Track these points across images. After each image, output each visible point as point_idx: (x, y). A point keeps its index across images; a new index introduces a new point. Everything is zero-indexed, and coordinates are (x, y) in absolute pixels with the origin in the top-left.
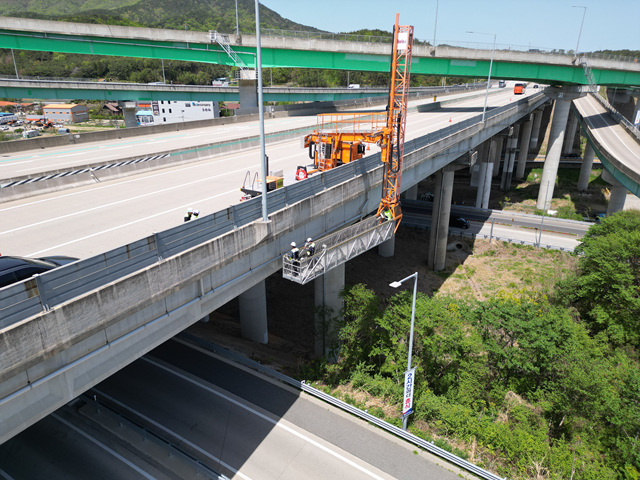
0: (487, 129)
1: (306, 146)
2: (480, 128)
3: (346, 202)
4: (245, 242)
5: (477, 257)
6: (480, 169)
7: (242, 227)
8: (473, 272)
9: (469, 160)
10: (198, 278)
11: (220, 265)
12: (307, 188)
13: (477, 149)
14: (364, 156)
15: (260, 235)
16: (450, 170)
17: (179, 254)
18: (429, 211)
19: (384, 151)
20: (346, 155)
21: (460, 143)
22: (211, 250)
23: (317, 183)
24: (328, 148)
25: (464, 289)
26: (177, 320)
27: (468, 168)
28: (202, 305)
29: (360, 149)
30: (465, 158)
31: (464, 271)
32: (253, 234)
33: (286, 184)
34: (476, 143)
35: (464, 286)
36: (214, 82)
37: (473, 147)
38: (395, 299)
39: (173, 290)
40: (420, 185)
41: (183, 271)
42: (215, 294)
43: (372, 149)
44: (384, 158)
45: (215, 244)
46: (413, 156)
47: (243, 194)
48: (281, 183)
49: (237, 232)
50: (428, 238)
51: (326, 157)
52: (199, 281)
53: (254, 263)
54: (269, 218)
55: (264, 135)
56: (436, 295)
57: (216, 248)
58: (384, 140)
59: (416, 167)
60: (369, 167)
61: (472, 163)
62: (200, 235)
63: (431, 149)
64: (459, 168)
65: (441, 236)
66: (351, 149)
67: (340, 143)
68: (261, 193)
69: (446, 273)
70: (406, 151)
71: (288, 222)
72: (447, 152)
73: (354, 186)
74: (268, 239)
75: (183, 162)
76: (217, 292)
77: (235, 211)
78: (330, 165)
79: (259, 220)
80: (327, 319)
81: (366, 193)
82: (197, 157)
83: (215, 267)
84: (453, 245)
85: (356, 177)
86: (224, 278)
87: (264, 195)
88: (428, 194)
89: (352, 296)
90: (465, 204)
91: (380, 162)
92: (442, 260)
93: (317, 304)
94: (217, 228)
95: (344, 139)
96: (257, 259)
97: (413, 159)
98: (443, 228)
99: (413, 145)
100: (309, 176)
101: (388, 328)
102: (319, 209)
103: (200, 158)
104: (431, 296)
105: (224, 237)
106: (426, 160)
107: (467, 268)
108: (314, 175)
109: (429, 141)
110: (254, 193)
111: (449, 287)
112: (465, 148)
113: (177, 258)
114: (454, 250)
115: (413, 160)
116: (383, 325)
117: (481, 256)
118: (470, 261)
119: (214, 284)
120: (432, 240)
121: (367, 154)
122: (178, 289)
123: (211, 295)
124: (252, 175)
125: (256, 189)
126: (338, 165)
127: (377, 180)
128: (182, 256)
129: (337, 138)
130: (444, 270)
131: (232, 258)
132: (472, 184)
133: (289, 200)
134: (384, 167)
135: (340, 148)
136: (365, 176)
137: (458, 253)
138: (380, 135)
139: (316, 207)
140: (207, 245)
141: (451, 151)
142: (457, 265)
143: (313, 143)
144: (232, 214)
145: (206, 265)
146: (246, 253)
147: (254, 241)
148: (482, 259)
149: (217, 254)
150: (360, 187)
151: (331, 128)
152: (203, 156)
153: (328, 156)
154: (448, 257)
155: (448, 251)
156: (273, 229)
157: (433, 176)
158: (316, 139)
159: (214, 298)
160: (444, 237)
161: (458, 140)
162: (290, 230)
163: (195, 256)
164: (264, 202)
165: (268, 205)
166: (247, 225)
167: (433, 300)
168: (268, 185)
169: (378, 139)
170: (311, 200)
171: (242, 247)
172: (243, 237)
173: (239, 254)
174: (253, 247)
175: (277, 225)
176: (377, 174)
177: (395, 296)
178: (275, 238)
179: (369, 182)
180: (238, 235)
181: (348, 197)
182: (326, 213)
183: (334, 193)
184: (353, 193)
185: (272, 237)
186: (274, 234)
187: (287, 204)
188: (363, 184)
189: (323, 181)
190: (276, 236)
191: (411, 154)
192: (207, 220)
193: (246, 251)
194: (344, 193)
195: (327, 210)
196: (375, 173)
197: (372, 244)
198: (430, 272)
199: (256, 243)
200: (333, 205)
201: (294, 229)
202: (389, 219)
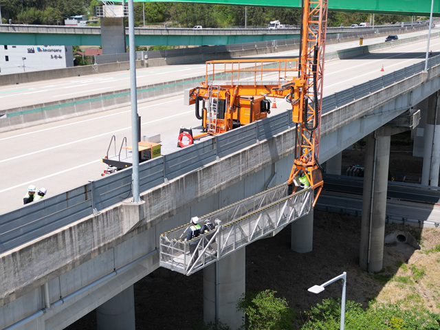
0: (432, 80)
1: (191, 103)
2: (423, 79)
3: (246, 176)
4: (108, 231)
5: (427, 253)
6: (425, 133)
7: (103, 211)
8: (422, 274)
9: (409, 120)
10: (42, 282)
11: (73, 264)
12: (193, 157)
13: (419, 106)
14: (269, 116)
15: (129, 221)
16: (385, 135)
17: (17, 249)
18: (359, 190)
19: (296, 108)
20: (245, 114)
21: (396, 98)
22: (61, 243)
23: (207, 150)
24: (221, 105)
25: (411, 297)
27: (408, 132)
28: (47, 322)
29: (264, 106)
30: (404, 119)
31: (409, 273)
32: (119, 220)
33: (164, 152)
34: (417, 98)
35: (411, 293)
36: (67, 21)
37: (414, 103)
38: (317, 311)
39: (7, 299)
40: (346, 155)
41: (21, 273)
42: (66, 305)
43: (280, 106)
44: (295, 118)
45: (67, 235)
46: (335, 115)
47: (106, 167)
48: (158, 151)
49: (97, 218)
50: (359, 227)
51: (218, 117)
52: (43, 287)
53: (120, 261)
54: (142, 198)
55: (136, 88)
56: (373, 306)
57: (68, 240)
58: (296, 94)
59: (340, 129)
60: (277, 130)
61: (414, 124)
62: (46, 221)
63: (359, 106)
64: (397, 131)
65: (377, 224)
66: (252, 107)
67: (237, 98)
68: (131, 165)
69: (385, 276)
70: (325, 110)
71: (166, 204)
72: (380, 111)
73: (256, 154)
74: (139, 228)
75: (24, 125)
76: (68, 302)
77: (95, 189)
78: (223, 127)
79: (128, 201)
81: (273, 165)
82: (43, 118)
83: (65, 267)
84: (393, 237)
85: (258, 142)
86: (78, 283)
87: (135, 168)
88: (356, 167)
89: (256, 307)
90: (407, 181)
91: (291, 123)
92: (379, 258)
93: (206, 321)
94: (69, 212)
95: (242, 93)
96: (124, 256)
97: (335, 119)
98: (378, 213)
99: (334, 101)
100: (196, 142)
102: (208, 186)
103: (47, 120)
104: (365, 308)
105: (79, 225)
106: (352, 121)
107: (413, 269)
108: (202, 140)
109: (356, 96)
110: (120, 165)
111: (390, 295)
112: (403, 105)
113: (14, 254)
114: (394, 244)
115: (334, 121)
117: (432, 251)
118: (416, 258)
119: (64, 291)
120: (364, 229)
121: (273, 112)
122: (13, 297)
123: (59, 307)
124: (119, 141)
125: (123, 160)
126: (234, 127)
127: (288, 147)
128: (21, 251)
129: (232, 92)
130: (382, 271)
131: (90, 254)
132: (415, 153)
133: (168, 174)
134: (297, 128)
135: (237, 106)
136: (271, 142)
137: (401, 247)
138: (290, 87)
139: (205, 183)
140: (56, 236)
141: (385, 109)
142: (399, 264)
143: (200, 98)
144: (91, 193)
145: (53, 265)
146: (109, 246)
147: (121, 230)
148: (434, 256)
149: (68, 248)
150: (264, 157)
151: (224, 79)
152: (51, 116)
153: (221, 115)
154: (387, 253)
155: (386, 245)
156: (146, 213)
157: (361, 143)
158: (204, 93)
159: (66, 310)
160: (380, 225)
161: (394, 94)
162: (170, 214)
163: (39, 252)
164: (135, 176)
165: (140, 181)
166: (111, 207)
167: (369, 314)
168: (140, 153)
169: (288, 93)
170: (199, 173)
171: (104, 239)
172: (105, 224)
173: (99, 248)
174: (119, 239)
175: (153, 208)
176: (287, 139)
177: (317, 307)
178: (149, 226)
179: (276, 149)
180: (99, 222)
181: (249, 170)
182: (218, 190)
183: (230, 163)
184: (255, 164)
185: (146, 225)
186: (148, 221)
187: (166, 179)
188: (269, 152)
189: (215, 148)
190: (151, 222)
191: (332, 113)
192: (57, 200)
193: (109, 243)
194: (243, 165)
195: (220, 187)
196: (285, 138)
197: (283, 221)
198: (364, 275)
199: (122, 232)
200: (228, 180)
201: (175, 214)
202: (306, 187)
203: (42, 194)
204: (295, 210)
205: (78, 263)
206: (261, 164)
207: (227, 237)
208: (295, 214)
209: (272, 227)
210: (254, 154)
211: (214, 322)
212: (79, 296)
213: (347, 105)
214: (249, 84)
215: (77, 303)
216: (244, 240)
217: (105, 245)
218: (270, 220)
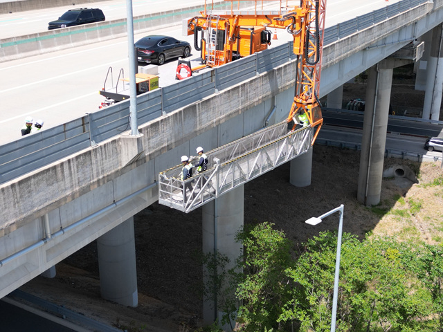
0: (438, 11)
1: (189, 33)
2: (428, 9)
3: (245, 110)
4: (107, 164)
5: (425, 186)
6: (428, 65)
7: (102, 144)
8: (420, 207)
9: (413, 53)
10: (42, 213)
11: (73, 196)
12: (192, 89)
13: (424, 38)
14: (269, 47)
15: (128, 154)
16: (387, 68)
17: (16, 181)
18: (359, 125)
19: (298, 39)
20: (245, 45)
21: (400, 30)
22: (60, 175)
23: (206, 83)
24: (221, 36)
25: (407, 230)
26: (14, 271)
27: (411, 65)
28: (48, 251)
29: (265, 38)
30: (407, 51)
31: (406, 206)
32: (117, 152)
33: (162, 84)
34: (422, 30)
35: (407, 226)
37: (418, 35)
38: (314, 243)
39: (8, 230)
40: (347, 88)
41: (21, 204)
42: (66, 236)
43: (281, 37)
44: (297, 49)
45: (66, 166)
46: (337, 47)
47: (103, 99)
48: (156, 84)
49: (95, 150)
50: (358, 161)
51: (218, 48)
52: (43, 218)
53: (120, 193)
54: (140, 131)
55: (133, 18)
56: (370, 238)
57: (66, 172)
58: (297, 25)
59: (341, 62)
60: (277, 62)
61: (418, 57)
62: (44, 153)
63: (362, 38)
64: (400, 64)
65: (375, 158)
66: (252, 38)
67: (237, 28)
68: (128, 97)
69: (382, 209)
70: (327, 41)
71: (165, 136)
72: (383, 42)
73: (257, 87)
74: (138, 160)
75: (19, 55)
76: (69, 232)
77: (93, 121)
78: (222, 59)
79: (126, 134)
80: (219, 271)
81: (273, 98)
82: (38, 48)
83: (65, 198)
84: (392, 171)
85: (258, 75)
86: (78, 215)
87: (132, 100)
88: (357, 101)
89: (254, 239)
90: (407, 115)
91: (291, 55)
92: (377, 191)
93: (205, 252)
94: (67, 144)
95: (242, 23)
96: (123, 188)
97: (337, 50)
98: (378, 147)
99: (336, 32)
100: (195, 74)
101: (304, 282)
102: (208, 119)
103: (42, 51)
104: (362, 239)
105: (77, 157)
106: (354, 53)
107: (411, 202)
108: (201, 72)
109: (359, 27)
110: (117, 98)
111: (386, 228)
112: (407, 37)
113: (13, 186)
114: (393, 178)
115: (336, 53)
116: (297, 279)
117: (430, 185)
118: (414, 192)
119: (64, 222)
120: (363, 163)
121: (274, 44)
122: (14, 228)
123: (60, 237)
124: (116, 73)
125: (120, 92)
126: (234, 59)
127: (288, 80)
128: (20, 183)
129: (232, 22)
130: (380, 204)
131: (89, 186)
132: (418, 87)
133: (167, 107)
134: (297, 62)
135: (236, 36)
136: (271, 74)
137: (399, 181)
138: (292, 17)
139: (203, 116)
140: (55, 167)
141: (388, 41)
142: (397, 198)
143: (199, 28)
144: (89, 125)
145: (53, 196)
146: (108, 179)
147: (119, 162)
148: (432, 190)
149: (67, 180)
150: (264, 89)
151: (224, 8)
152: (46, 47)
153: (220, 46)
154: (385, 186)
155: (384, 178)
156: (145, 146)
157: (363, 76)
158: (203, 24)
159: (66, 240)
160: (379, 159)
161: (398, 25)
162: (169, 148)
163: (38, 183)
164: (133, 108)
165: (138, 113)
166: (110, 140)
167: (365, 244)
168: (137, 85)
169: (289, 23)
170: (197, 107)
171: (103, 171)
172: (104, 156)
173: (98, 181)
174: (118, 171)
175: (151, 141)
176: (288, 71)
177: (314, 239)
178: (148, 159)
179: (276, 82)
180: (98, 154)
181: (248, 103)
182: (217, 124)
183: (229, 97)
184: (254, 98)
185: (145, 158)
186: (147, 154)
187: (164, 112)
188: (269, 85)
189: (214, 81)
190: (150, 155)
191: (334, 44)
192: (54, 132)
193: (108, 176)
194: (243, 98)
195: (219, 120)
196: (285, 71)
197: (281, 159)
198: (361, 208)
199: (121, 165)
200: (228, 113)
201: (173, 147)
202: (305, 125)
203: (39, 126)
204: (294, 148)
205: (78, 194)
206: (260, 97)
207: (226, 175)
208: (294, 152)
209: (270, 165)
210: (254, 87)
211: (212, 253)
212: (79, 227)
213: (350, 36)
214: (250, 14)
215: (77, 233)
216: (243, 178)
217: (104, 177)
218: (268, 159)
